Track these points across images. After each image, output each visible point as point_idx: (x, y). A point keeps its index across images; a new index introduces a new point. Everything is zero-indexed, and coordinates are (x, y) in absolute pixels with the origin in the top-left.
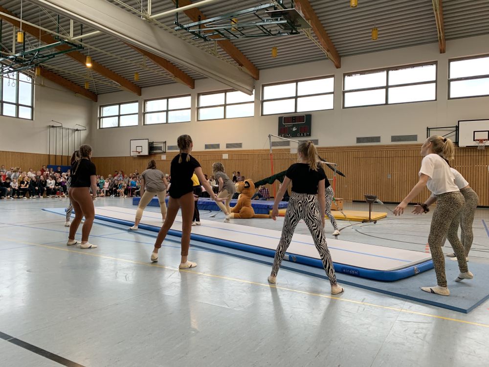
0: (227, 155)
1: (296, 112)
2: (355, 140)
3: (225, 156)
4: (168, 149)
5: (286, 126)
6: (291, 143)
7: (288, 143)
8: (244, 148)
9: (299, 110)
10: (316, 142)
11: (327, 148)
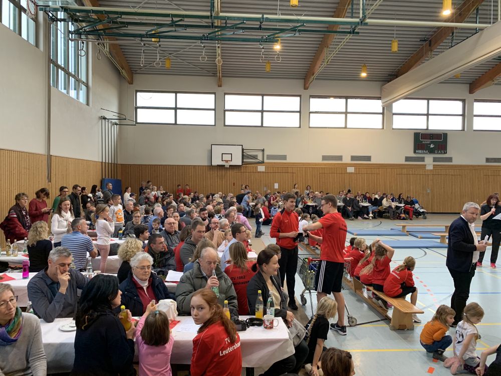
0: (353, 168)
1: (427, 129)
2: (485, 160)
3: (351, 170)
4: (267, 159)
5: (423, 142)
6: (426, 159)
7: (423, 159)
8: (374, 161)
9: (430, 128)
10: (450, 159)
11: (461, 166)
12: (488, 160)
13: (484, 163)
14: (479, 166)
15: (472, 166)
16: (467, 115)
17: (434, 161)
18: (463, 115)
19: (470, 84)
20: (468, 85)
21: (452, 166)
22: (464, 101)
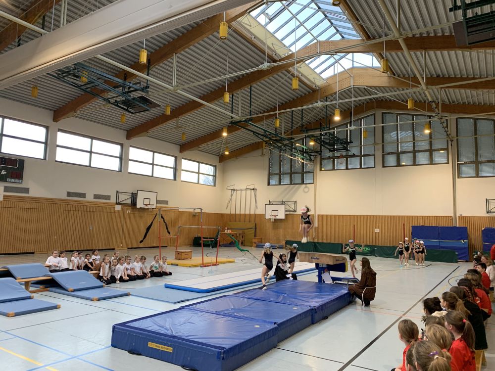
2: (66, 194)
10: (26, 190)
11: (39, 199)
12: (69, 194)
13: (64, 196)
14: (59, 200)
15: (51, 199)
16: (50, 145)
17: (5, 191)
18: (46, 143)
19: (55, 111)
20: (53, 112)
21: (29, 197)
22: (47, 128)
